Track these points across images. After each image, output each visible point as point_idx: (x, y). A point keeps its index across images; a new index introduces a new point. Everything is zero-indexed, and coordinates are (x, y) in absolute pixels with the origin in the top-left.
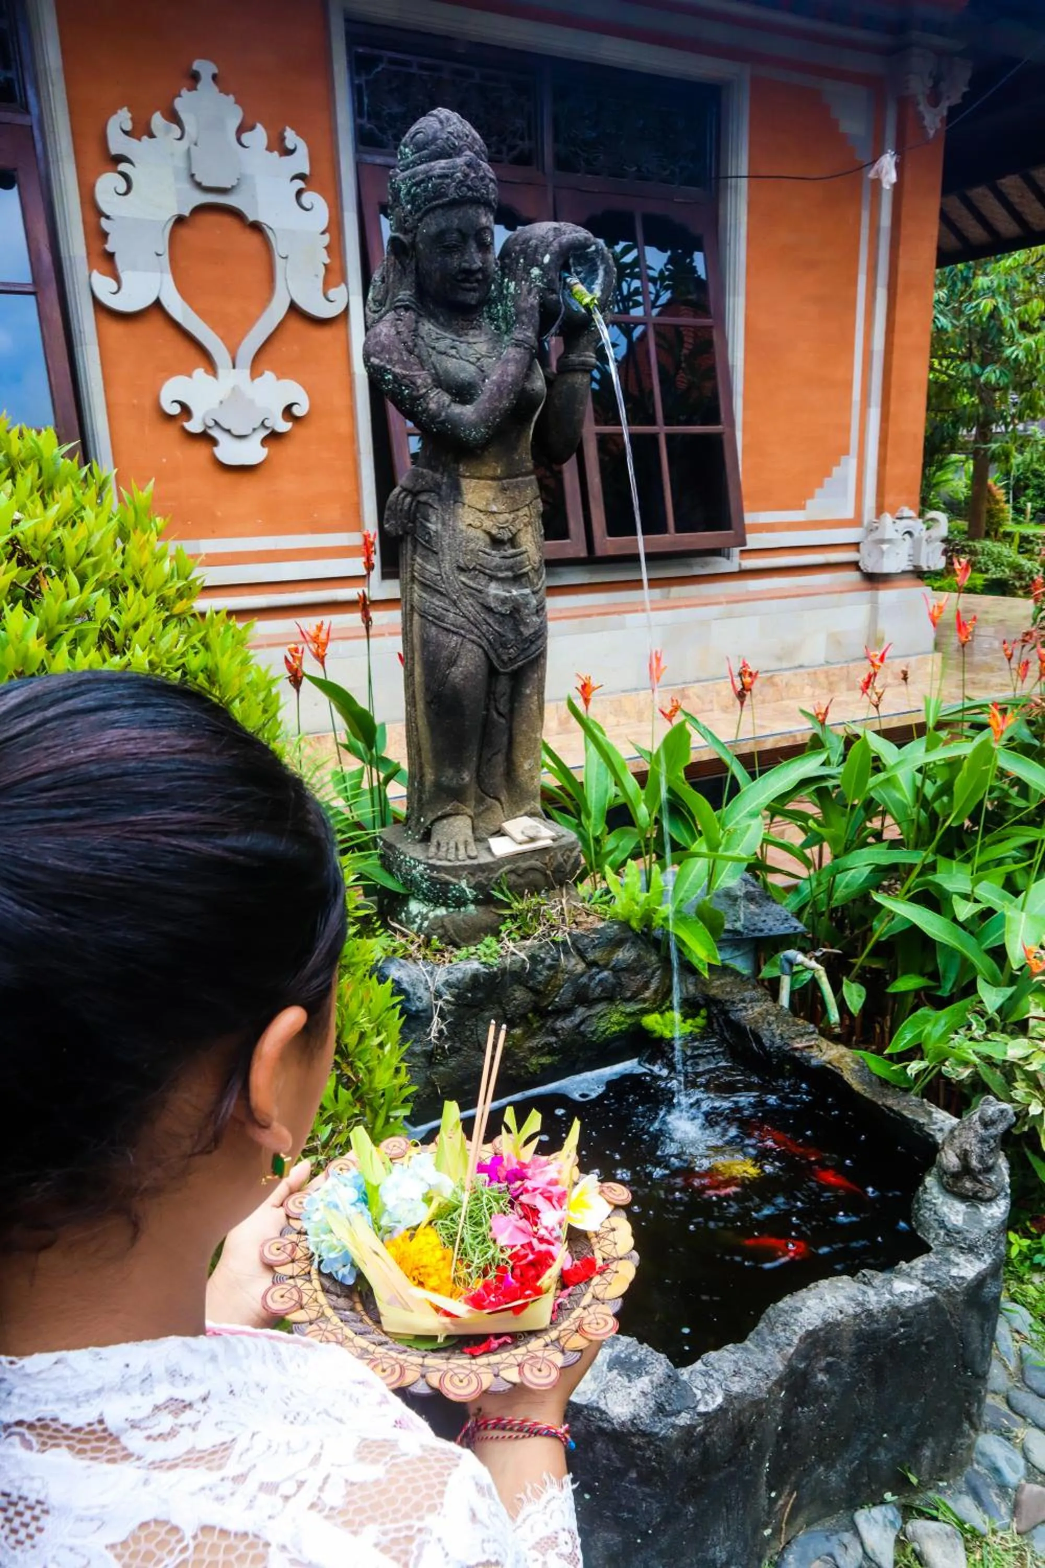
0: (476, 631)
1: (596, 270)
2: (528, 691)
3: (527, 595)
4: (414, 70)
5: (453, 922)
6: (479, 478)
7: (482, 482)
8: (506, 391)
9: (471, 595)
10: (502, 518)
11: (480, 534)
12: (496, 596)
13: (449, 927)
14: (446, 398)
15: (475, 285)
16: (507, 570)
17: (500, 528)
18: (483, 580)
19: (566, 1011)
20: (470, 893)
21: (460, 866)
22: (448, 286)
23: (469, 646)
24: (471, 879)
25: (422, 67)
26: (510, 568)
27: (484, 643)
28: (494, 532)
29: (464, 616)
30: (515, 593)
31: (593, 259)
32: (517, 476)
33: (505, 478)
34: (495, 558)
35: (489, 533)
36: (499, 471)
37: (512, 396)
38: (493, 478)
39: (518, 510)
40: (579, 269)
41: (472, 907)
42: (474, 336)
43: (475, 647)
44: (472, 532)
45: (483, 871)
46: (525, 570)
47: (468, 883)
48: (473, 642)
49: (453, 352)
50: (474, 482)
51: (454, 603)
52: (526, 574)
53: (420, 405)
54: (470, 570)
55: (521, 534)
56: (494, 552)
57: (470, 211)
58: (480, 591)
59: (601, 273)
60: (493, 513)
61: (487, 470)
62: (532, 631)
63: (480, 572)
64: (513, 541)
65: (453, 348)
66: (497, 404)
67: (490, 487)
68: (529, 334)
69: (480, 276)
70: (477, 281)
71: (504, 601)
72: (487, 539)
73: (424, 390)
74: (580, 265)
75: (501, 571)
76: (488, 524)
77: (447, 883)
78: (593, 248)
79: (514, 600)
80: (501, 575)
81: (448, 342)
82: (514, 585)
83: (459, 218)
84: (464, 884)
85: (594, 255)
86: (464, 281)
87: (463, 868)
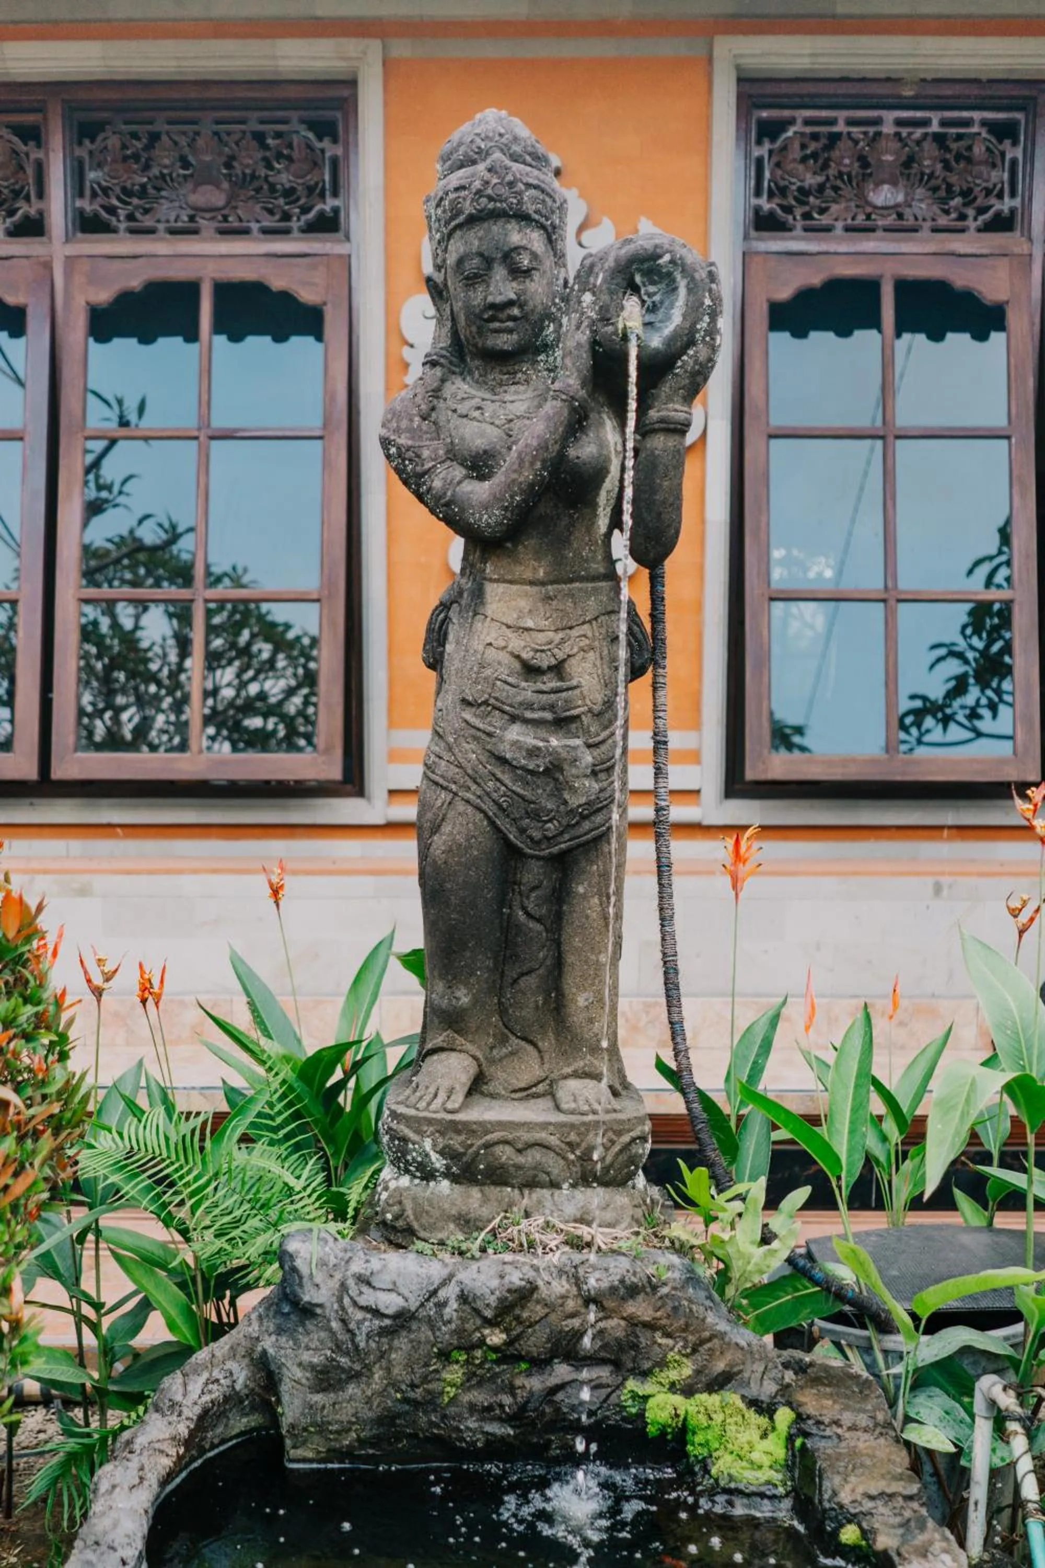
0: (474, 787)
1: (675, 289)
2: (581, 889)
3: (575, 748)
4: (840, 127)
5: (414, 1199)
6: (511, 582)
7: (515, 588)
8: (528, 458)
9: (475, 738)
10: (541, 638)
11: (504, 657)
12: (515, 743)
13: (409, 1206)
14: (458, 472)
15: (510, 324)
16: (543, 709)
17: (537, 651)
18: (497, 719)
19: (540, 1364)
20: (438, 1162)
21: (425, 1119)
22: (474, 329)
23: (461, 806)
24: (440, 1140)
25: (851, 122)
26: (552, 707)
27: (491, 809)
28: (525, 655)
29: (460, 766)
30: (554, 742)
31: (669, 274)
32: (571, 581)
33: (552, 582)
34: (527, 691)
35: (518, 657)
36: (541, 573)
37: (538, 465)
38: (532, 583)
39: (571, 628)
40: (652, 289)
41: (445, 1184)
42: (517, 393)
43: (470, 810)
44: (491, 654)
45: (459, 1132)
46: (575, 712)
47: (434, 1146)
48: (468, 802)
49: (476, 414)
50: (501, 588)
51: (450, 749)
52: (577, 717)
53: (424, 483)
54: (480, 705)
55: (573, 661)
56: (523, 684)
57: (495, 228)
58: (490, 735)
59: (682, 291)
60: (528, 630)
61: (520, 571)
62: (583, 800)
63: (495, 708)
64: (558, 669)
65: (479, 408)
66: (515, 476)
67: (526, 595)
68: (571, 382)
69: (516, 311)
70: (514, 319)
71: (533, 752)
72: (517, 665)
73: (431, 464)
74: (653, 283)
75: (533, 710)
76: (517, 643)
77: (405, 1140)
78: (667, 258)
79: (554, 753)
80: (529, 715)
81: (476, 402)
82: (555, 732)
83: (480, 239)
84: (428, 1144)
85: (671, 268)
86: (492, 319)
87: (430, 1121)
